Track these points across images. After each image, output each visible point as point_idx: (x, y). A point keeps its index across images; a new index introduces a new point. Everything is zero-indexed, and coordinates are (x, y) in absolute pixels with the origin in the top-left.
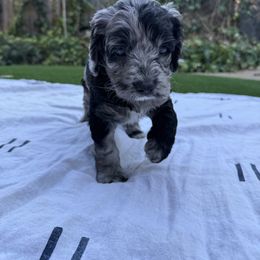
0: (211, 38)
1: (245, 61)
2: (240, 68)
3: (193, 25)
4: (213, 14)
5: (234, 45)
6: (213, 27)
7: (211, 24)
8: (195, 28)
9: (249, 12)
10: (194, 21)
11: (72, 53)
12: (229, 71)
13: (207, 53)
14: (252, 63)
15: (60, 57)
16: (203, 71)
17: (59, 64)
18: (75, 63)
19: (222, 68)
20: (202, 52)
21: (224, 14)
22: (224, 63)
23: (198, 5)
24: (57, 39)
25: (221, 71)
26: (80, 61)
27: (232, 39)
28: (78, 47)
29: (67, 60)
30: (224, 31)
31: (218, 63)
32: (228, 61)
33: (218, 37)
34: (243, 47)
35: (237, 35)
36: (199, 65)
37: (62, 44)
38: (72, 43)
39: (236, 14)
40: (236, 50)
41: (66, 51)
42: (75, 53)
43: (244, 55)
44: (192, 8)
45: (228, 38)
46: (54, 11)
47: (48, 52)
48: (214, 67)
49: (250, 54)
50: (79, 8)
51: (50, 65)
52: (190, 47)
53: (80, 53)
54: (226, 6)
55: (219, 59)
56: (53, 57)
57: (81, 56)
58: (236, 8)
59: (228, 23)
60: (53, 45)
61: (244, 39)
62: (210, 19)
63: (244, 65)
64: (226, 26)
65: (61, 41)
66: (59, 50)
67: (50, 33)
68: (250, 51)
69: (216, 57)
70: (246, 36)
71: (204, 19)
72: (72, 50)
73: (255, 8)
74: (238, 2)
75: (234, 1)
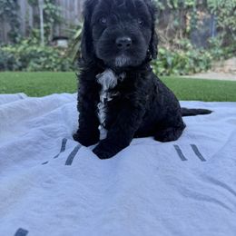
0: (168, 48)
1: (198, 66)
2: (195, 72)
4: (168, 28)
5: (188, 53)
6: (169, 39)
7: (166, 36)
9: (197, 27)
11: (51, 60)
12: (187, 74)
13: (170, 60)
14: (203, 68)
15: (39, 64)
16: (168, 75)
17: (41, 70)
18: (55, 69)
19: (182, 72)
20: (165, 59)
21: (176, 28)
22: (182, 67)
24: (35, 48)
25: (181, 74)
26: (59, 67)
27: (186, 49)
28: (55, 55)
29: (47, 66)
30: (178, 42)
31: (178, 68)
32: (187, 66)
33: (173, 47)
34: (196, 54)
35: (189, 45)
36: (163, 69)
37: (41, 52)
38: (50, 52)
39: (188, 28)
40: (190, 57)
41: (46, 58)
42: (54, 60)
43: (196, 61)
45: (181, 48)
46: (27, 22)
47: (27, 59)
48: (176, 71)
49: (201, 60)
50: (52, 20)
51: (32, 71)
53: (59, 61)
54: (179, 21)
55: (179, 65)
56: (32, 63)
57: (60, 63)
58: (188, 23)
59: (181, 36)
60: (33, 53)
61: (194, 48)
62: (165, 32)
63: (197, 69)
64: (179, 38)
65: (39, 50)
66: (38, 58)
67: (25, 42)
68: (201, 58)
69: (177, 63)
70: (195, 46)
72: (51, 57)
73: (201, 22)
74: (189, 18)
75: (185, 18)
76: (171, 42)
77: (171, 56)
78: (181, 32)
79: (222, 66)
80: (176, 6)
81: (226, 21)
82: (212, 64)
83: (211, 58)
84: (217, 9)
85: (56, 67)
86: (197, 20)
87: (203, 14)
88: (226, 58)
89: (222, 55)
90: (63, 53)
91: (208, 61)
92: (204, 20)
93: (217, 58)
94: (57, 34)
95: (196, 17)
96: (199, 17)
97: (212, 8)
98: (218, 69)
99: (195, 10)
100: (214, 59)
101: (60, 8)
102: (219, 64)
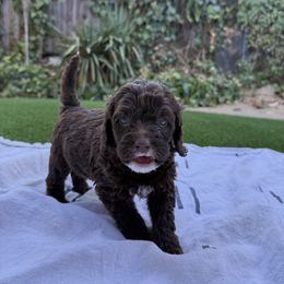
0: (187, 71)
1: (223, 95)
2: (218, 103)
3: (169, 57)
4: (188, 47)
5: (211, 79)
6: (188, 61)
7: (186, 57)
8: (171, 60)
9: (223, 46)
10: (170, 53)
11: (35, 82)
12: (207, 106)
13: (186, 87)
14: (229, 97)
15: (20, 87)
17: (20, 95)
18: (39, 95)
19: (202, 103)
20: (181, 86)
21: (198, 47)
22: (202, 97)
23: (173, 37)
24: (16, 66)
25: (200, 106)
26: (44, 92)
27: (209, 74)
28: (41, 76)
29: (29, 90)
30: (200, 64)
31: (196, 98)
32: (207, 95)
33: (194, 70)
34: (220, 80)
35: (213, 69)
36: (179, 98)
37: (23, 72)
38: (34, 72)
39: (212, 48)
40: (213, 84)
41: (29, 80)
42: (39, 82)
43: (221, 89)
44: (167, 39)
45: (203, 72)
46: (12, 34)
47: (5, 81)
48: (193, 101)
49: (226, 88)
50: (42, 32)
51: (8, 96)
52: (168, 80)
53: (45, 83)
54: (201, 38)
55: (198, 94)
56: (12, 87)
57: (46, 87)
58: (212, 41)
59: (204, 56)
60: (12, 73)
61: (220, 73)
62: (184, 51)
63: (221, 100)
64: (201, 59)
65: (21, 69)
66: (19, 79)
67: (7, 59)
68: (226, 85)
69: (195, 91)
70: (221, 70)
71: (179, 51)
72: (35, 79)
73: (229, 41)
74: (214, 35)
75: (209, 34)
76: (191, 64)
78: (204, 51)
79: (253, 96)
80: (197, 19)
81: (259, 40)
82: (241, 93)
83: (240, 85)
84: (249, 25)
85: (40, 91)
87: (232, 30)
88: (259, 87)
89: (253, 82)
90: (53, 74)
91: (236, 89)
93: (247, 85)
94: (49, 49)
95: (222, 34)
97: (242, 23)
98: (248, 99)
99: (221, 25)
100: (244, 87)
101: (53, 18)
102: (250, 93)
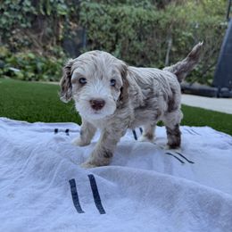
77: (42, 61)
86: (70, 30)
92: (76, 31)
96: (72, 28)
